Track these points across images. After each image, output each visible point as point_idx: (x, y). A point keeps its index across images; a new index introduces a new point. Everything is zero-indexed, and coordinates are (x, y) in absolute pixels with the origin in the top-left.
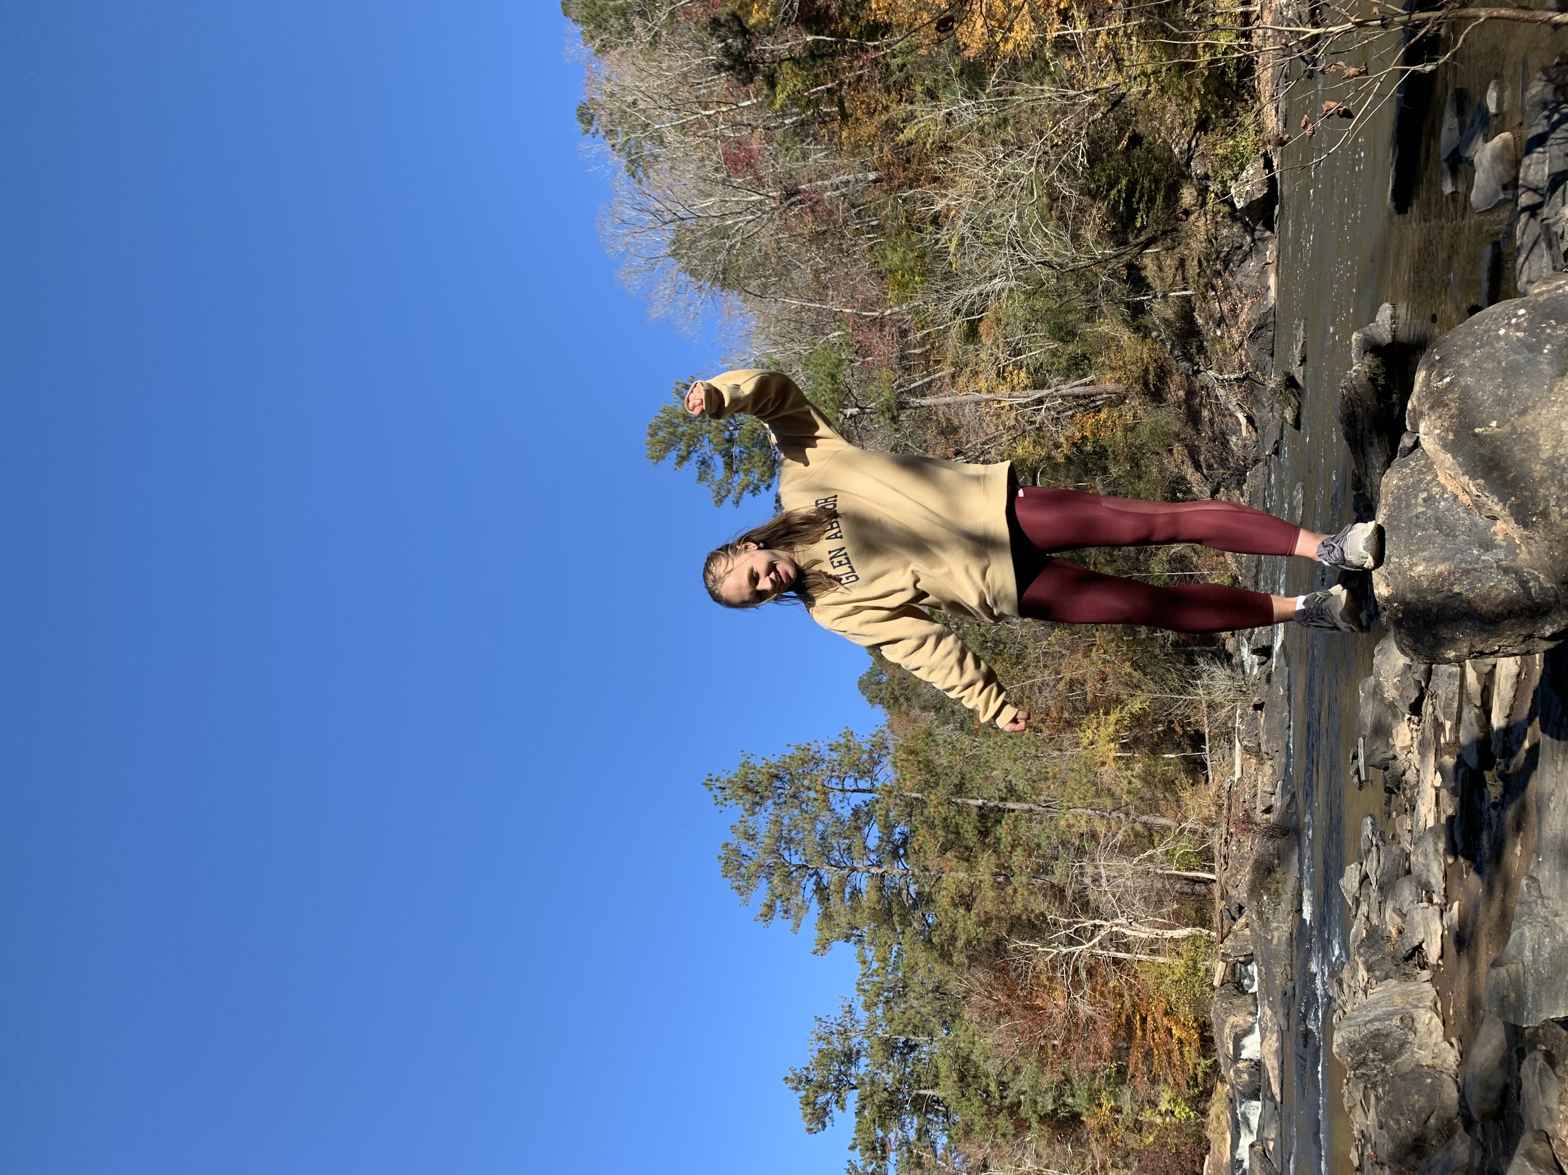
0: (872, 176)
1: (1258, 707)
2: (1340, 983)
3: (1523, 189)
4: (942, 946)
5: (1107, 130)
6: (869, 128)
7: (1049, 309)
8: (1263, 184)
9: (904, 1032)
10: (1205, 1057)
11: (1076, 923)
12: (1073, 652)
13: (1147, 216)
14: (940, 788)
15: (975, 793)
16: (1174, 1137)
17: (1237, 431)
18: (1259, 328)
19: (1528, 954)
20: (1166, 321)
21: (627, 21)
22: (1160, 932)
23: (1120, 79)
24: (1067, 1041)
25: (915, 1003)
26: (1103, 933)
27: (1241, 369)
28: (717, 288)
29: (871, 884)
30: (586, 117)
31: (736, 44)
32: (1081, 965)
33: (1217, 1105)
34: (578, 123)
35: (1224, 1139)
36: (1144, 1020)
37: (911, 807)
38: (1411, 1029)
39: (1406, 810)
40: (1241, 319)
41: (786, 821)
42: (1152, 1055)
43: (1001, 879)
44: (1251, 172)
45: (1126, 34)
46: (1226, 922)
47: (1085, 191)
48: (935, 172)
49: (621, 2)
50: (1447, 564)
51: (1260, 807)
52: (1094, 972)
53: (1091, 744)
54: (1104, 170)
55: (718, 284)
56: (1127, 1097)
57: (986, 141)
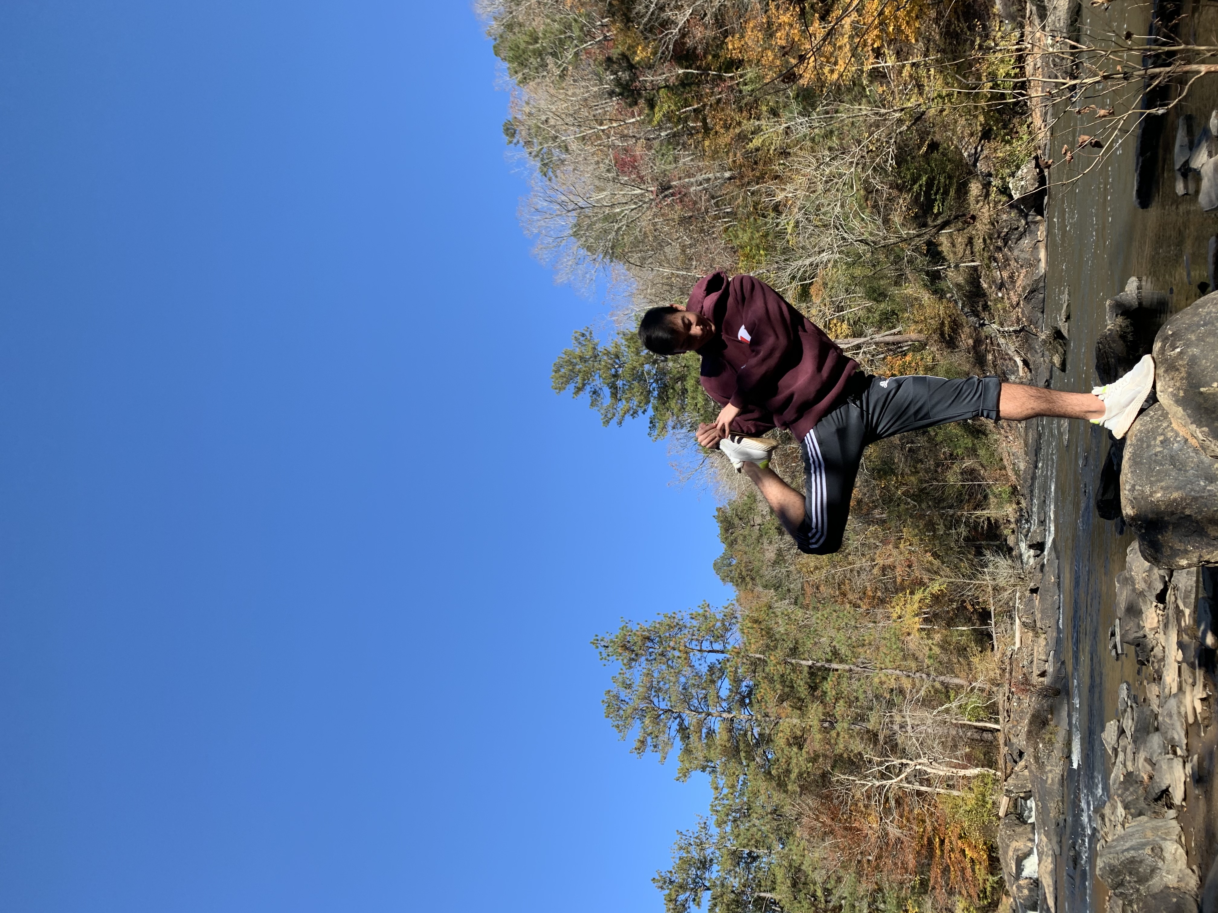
0: (727, 174)
1: (1034, 591)
2: (1103, 817)
4: (779, 777)
5: (911, 139)
6: (725, 139)
7: (865, 276)
8: (1035, 180)
9: (748, 845)
10: (992, 874)
11: (887, 761)
12: (885, 544)
13: (943, 205)
14: (779, 651)
15: (806, 656)
17: (1015, 372)
18: (1032, 291)
20: (958, 285)
21: (542, 59)
22: (955, 771)
23: (921, 100)
24: (879, 857)
25: (757, 822)
26: (908, 770)
27: (1018, 323)
28: (607, 260)
29: (723, 726)
30: (510, 131)
31: (625, 76)
32: (891, 795)
34: (504, 136)
36: (942, 842)
37: (756, 665)
38: (1160, 858)
39: (1154, 679)
40: (1017, 284)
41: (656, 675)
42: (949, 871)
43: (826, 725)
44: (1025, 171)
45: (925, 65)
46: (1009, 764)
47: (894, 186)
48: (777, 172)
49: (538, 45)
50: (1180, 492)
51: (1036, 672)
52: (901, 801)
53: (900, 617)
54: (908, 169)
55: (608, 257)
56: (929, 905)
57: (816, 148)
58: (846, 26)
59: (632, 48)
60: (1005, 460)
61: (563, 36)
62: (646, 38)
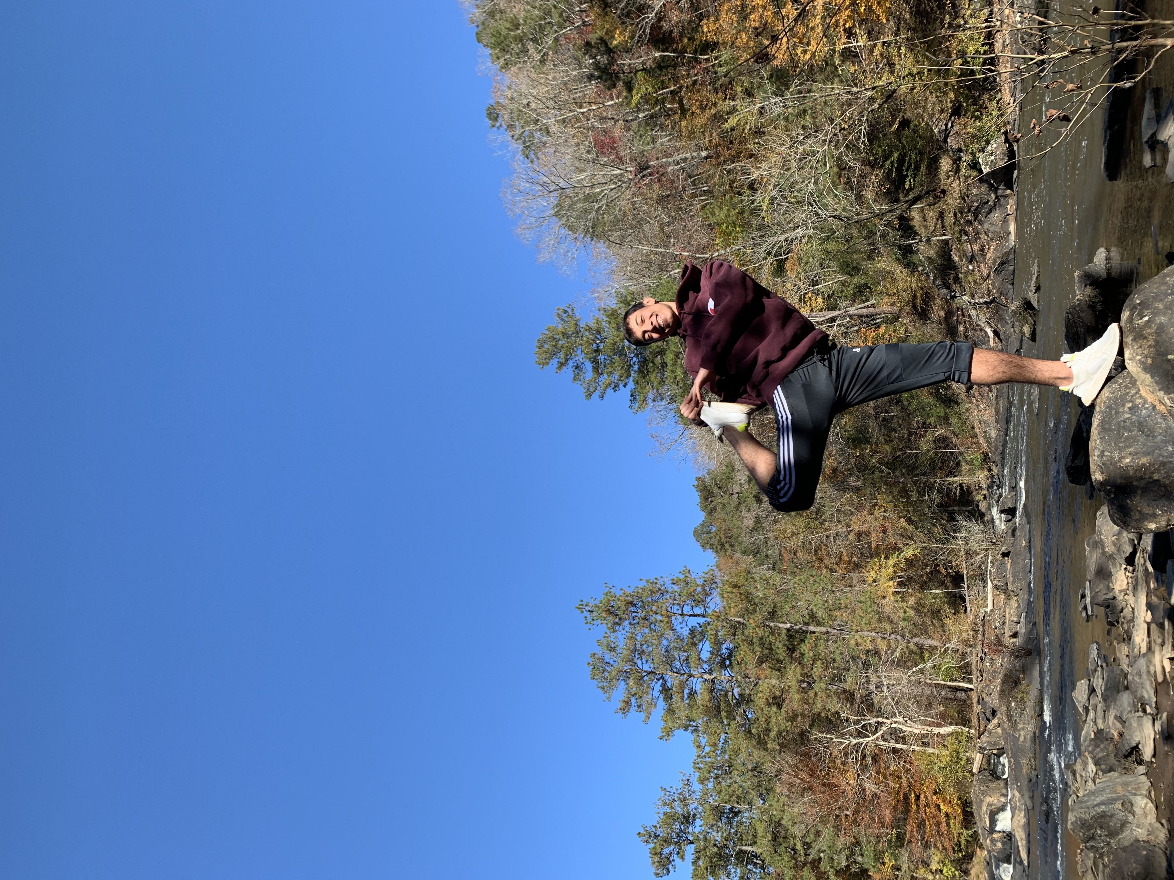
0: (704, 154)
1: (1006, 555)
2: (1074, 773)
4: (759, 736)
5: (883, 116)
6: (701, 120)
7: (839, 251)
8: (1004, 154)
9: (729, 801)
10: (967, 828)
11: (864, 720)
12: (860, 510)
13: (914, 181)
14: (757, 614)
15: (784, 619)
17: (986, 341)
18: (1002, 264)
20: (929, 259)
21: (523, 45)
22: (929, 729)
23: (892, 79)
24: (856, 812)
25: (738, 779)
26: (884, 728)
27: (988, 295)
28: (588, 239)
29: (704, 687)
30: (493, 115)
31: (603, 60)
32: (867, 752)
33: (977, 866)
34: (487, 120)
36: (918, 797)
37: (735, 628)
38: (1130, 812)
39: (1124, 639)
40: (988, 257)
41: (639, 638)
42: (925, 825)
43: (804, 685)
44: (995, 146)
45: (896, 44)
46: (982, 722)
47: (866, 162)
48: (752, 150)
49: (519, 32)
50: (1148, 457)
51: (1008, 633)
52: (878, 759)
53: (875, 581)
54: (880, 146)
55: (589, 236)
56: (905, 858)
57: (790, 127)
58: (818, 7)
59: (610, 33)
60: (976, 428)
61: (543, 22)
62: (623, 23)
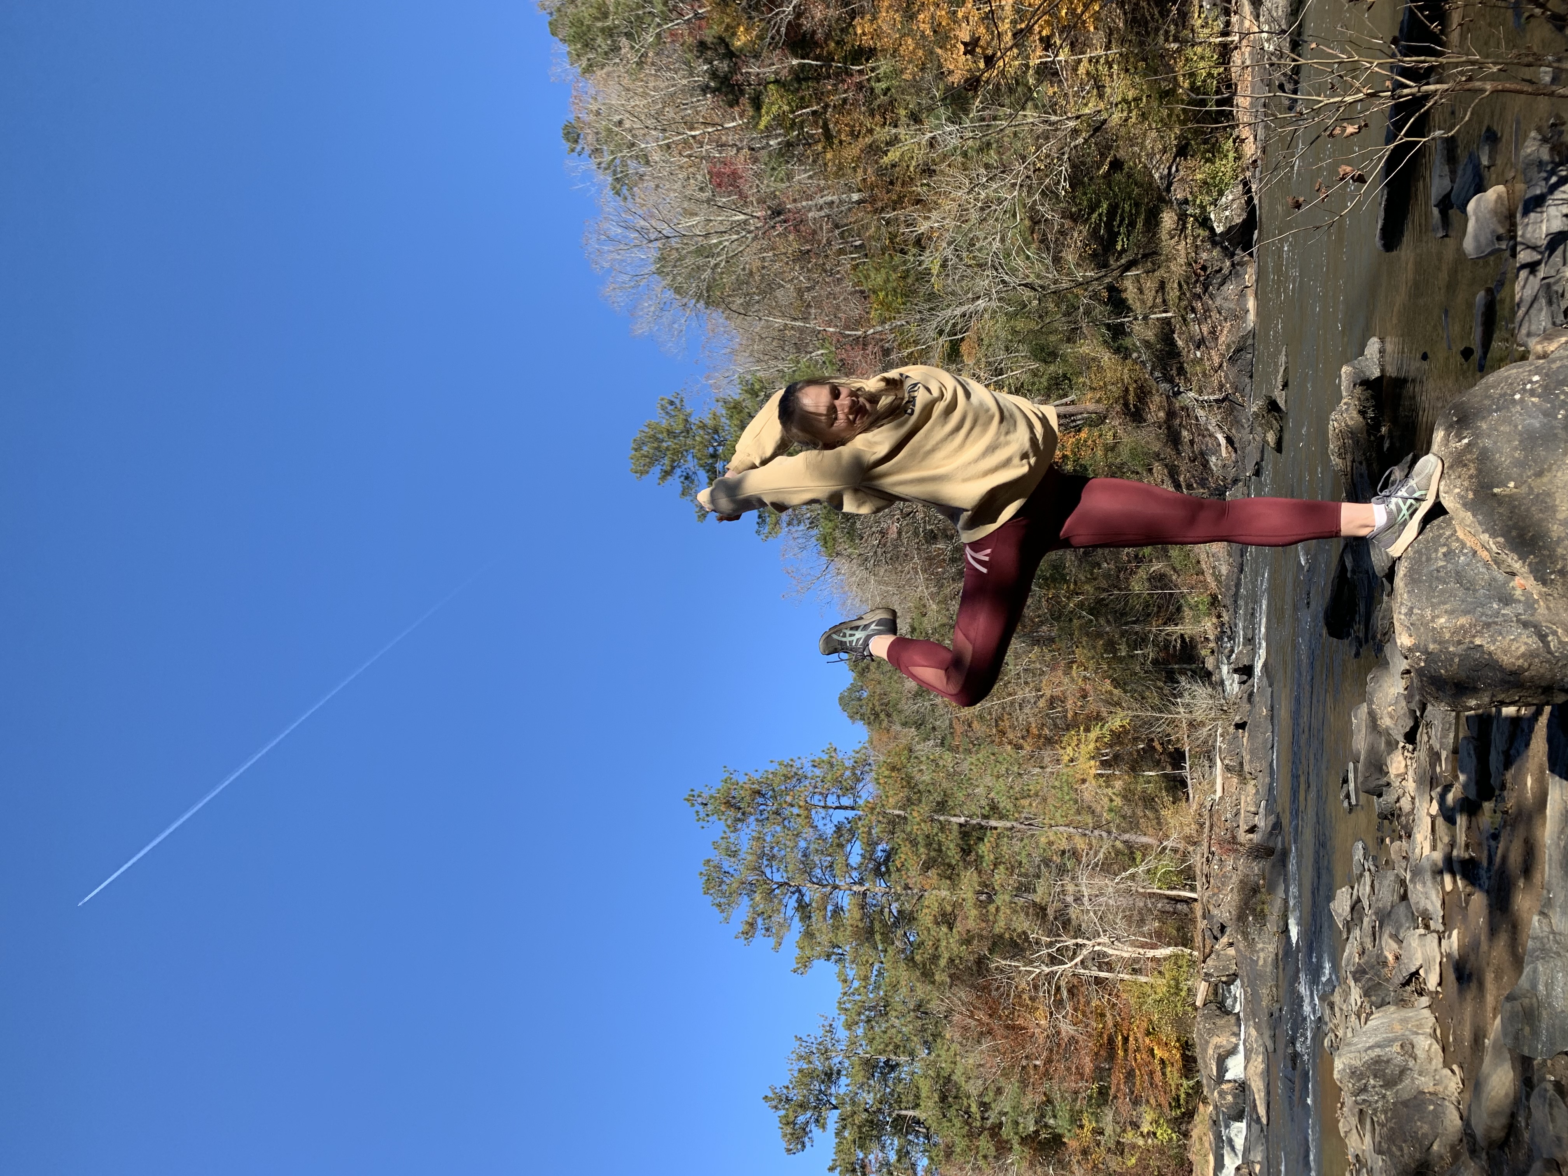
0: (855, 197)
1: (1241, 726)
2: (1332, 1006)
3: (1523, 247)
4: (924, 965)
5: (1089, 154)
6: (853, 150)
7: (1031, 331)
8: (1242, 210)
9: (885, 1051)
10: (1187, 1078)
11: (1059, 942)
12: (1053, 669)
13: (1128, 240)
14: (923, 805)
15: (958, 812)
16: (1156, 1159)
17: (1217, 451)
18: (1238, 350)
19: (1541, 987)
20: (1147, 344)
21: (613, 41)
22: (1142, 951)
23: (1102, 106)
24: (1049, 1061)
25: (897, 1022)
26: (1085, 952)
27: (1220, 390)
28: (701, 305)
29: (853, 901)
30: (572, 135)
31: (723, 66)
32: (1063, 983)
33: (1200, 1126)
34: (564, 142)
35: (1207, 1161)
36: (1126, 1040)
37: (894, 824)
38: (1411, 1056)
39: (1400, 837)
40: (1220, 341)
41: (768, 838)
42: (1134, 1076)
43: (983, 897)
44: (1230, 197)
45: (1106, 60)
46: (1208, 941)
47: (1067, 214)
48: (919, 194)
49: (608, 22)
50: (1468, 617)
51: (1244, 827)
52: (1076, 992)
53: (1072, 761)
54: (1085, 194)
55: (702, 302)
56: (1110, 1118)
57: (969, 165)
58: (1006, 8)
59: (731, 30)
60: (1203, 563)
61: (641, 12)
62: (750, 18)
